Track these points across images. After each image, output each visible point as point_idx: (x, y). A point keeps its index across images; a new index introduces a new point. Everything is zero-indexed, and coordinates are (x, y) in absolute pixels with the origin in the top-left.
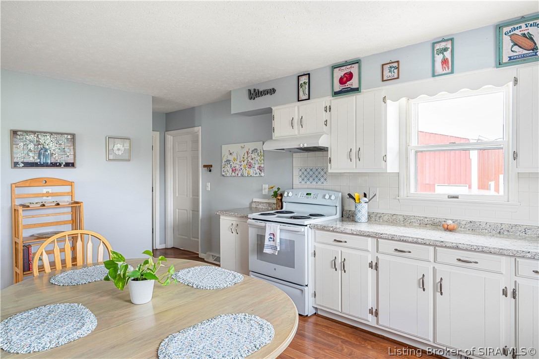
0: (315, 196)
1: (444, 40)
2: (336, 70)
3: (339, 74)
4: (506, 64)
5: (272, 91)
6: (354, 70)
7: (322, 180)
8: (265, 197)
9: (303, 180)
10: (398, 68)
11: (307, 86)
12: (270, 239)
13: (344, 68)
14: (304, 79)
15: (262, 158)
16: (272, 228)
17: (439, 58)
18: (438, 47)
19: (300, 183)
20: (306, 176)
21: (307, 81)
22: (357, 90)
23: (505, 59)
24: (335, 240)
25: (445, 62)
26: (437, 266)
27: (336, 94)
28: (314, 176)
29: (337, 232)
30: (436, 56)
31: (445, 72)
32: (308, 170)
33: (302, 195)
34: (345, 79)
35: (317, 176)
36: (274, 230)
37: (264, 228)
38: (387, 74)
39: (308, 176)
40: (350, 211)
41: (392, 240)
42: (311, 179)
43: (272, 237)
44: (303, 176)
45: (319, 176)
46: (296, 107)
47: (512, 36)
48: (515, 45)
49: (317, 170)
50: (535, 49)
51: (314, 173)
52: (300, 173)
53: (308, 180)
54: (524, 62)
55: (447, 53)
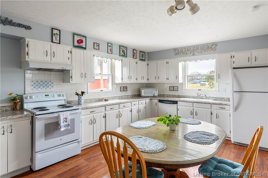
0: (52, 96)
1: (110, 43)
2: (75, 36)
3: (77, 38)
6: (84, 40)
7: (50, 87)
9: (35, 87)
10: (99, 46)
11: (58, 36)
13: (79, 37)
14: (55, 32)
16: (65, 114)
19: (32, 89)
20: (37, 85)
21: (58, 33)
22: (85, 48)
25: (110, 50)
26: (120, 110)
27: (75, 46)
28: (44, 85)
30: (108, 47)
31: (110, 53)
32: (39, 82)
33: (42, 97)
34: (80, 42)
35: (46, 85)
38: (95, 47)
39: (39, 85)
42: (41, 87)
43: (65, 120)
44: (34, 85)
45: (48, 85)
46: (49, 45)
47: (122, 49)
48: (122, 52)
49: (46, 81)
50: (125, 54)
51: (44, 83)
52: (32, 83)
53: (39, 87)
54: (124, 57)
55: (111, 48)
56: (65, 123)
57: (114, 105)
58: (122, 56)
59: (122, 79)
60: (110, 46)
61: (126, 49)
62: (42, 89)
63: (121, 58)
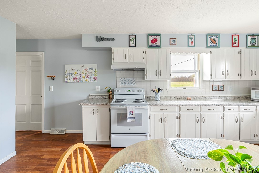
0: (133, 91)
1: (191, 35)
2: (150, 37)
3: (151, 38)
5: (113, 40)
6: (158, 38)
7: (133, 83)
8: (98, 92)
9: (122, 83)
10: (176, 41)
11: (134, 41)
12: (130, 114)
13: (153, 36)
14: (132, 37)
15: (97, 73)
17: (190, 41)
18: (190, 37)
19: (121, 85)
20: (124, 82)
21: (134, 38)
22: (160, 46)
23: (209, 46)
24: (161, 110)
25: (192, 42)
26: (202, 113)
27: (150, 46)
28: (129, 82)
30: (189, 40)
31: (192, 46)
32: (125, 79)
33: (126, 91)
34: (154, 41)
35: (130, 82)
36: (132, 109)
37: (126, 109)
38: (172, 42)
39: (125, 82)
41: (187, 106)
42: (127, 83)
43: (131, 113)
44: (122, 82)
45: (131, 82)
46: (127, 50)
47: (210, 39)
48: (211, 41)
49: (130, 79)
50: (216, 44)
51: (128, 80)
52: (121, 80)
53: (125, 83)
54: (214, 47)
55: (193, 40)
56: (131, 116)
57: (192, 106)
58: (211, 46)
59: (211, 75)
60: (192, 38)
61: (217, 36)
62: (127, 85)
63: (209, 49)
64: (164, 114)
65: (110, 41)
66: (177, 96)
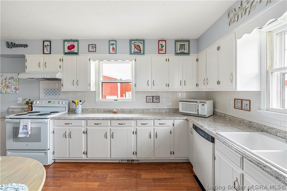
0: (53, 103)
1: (113, 41)
2: (66, 43)
3: (67, 44)
4: (133, 54)
5: (26, 46)
6: (75, 44)
7: (58, 94)
8: (19, 104)
9: (46, 95)
10: (95, 47)
11: (49, 47)
12: (23, 129)
13: (70, 42)
14: (46, 43)
15: (18, 82)
16: (25, 122)
17: (111, 47)
18: (111, 42)
19: (44, 96)
20: (48, 93)
21: (49, 44)
22: (77, 53)
23: (133, 52)
24: (65, 124)
25: (113, 49)
26: (111, 128)
27: (66, 54)
28: (53, 93)
29: (67, 120)
30: (110, 46)
31: (113, 53)
32: (49, 90)
33: (45, 103)
34: (71, 47)
35: (54, 93)
36: (26, 123)
37: (19, 123)
38: (91, 49)
39: (49, 93)
40: (73, 109)
41: (93, 120)
42: (51, 94)
43: (25, 127)
44: (46, 93)
45: (56, 93)
46: (42, 57)
47: (134, 45)
48: (135, 48)
49: (55, 90)
50: (140, 51)
51: (53, 91)
52: (44, 91)
53: (49, 94)
54: (138, 54)
55: (114, 46)
56: (25, 131)
57: (99, 120)
58: (135, 53)
59: (135, 86)
60: (114, 44)
61: (142, 42)
62: (51, 96)
63: (134, 56)
64: (69, 129)
65: (23, 48)
66: (106, 109)
